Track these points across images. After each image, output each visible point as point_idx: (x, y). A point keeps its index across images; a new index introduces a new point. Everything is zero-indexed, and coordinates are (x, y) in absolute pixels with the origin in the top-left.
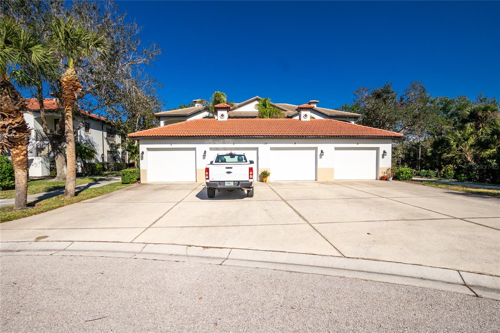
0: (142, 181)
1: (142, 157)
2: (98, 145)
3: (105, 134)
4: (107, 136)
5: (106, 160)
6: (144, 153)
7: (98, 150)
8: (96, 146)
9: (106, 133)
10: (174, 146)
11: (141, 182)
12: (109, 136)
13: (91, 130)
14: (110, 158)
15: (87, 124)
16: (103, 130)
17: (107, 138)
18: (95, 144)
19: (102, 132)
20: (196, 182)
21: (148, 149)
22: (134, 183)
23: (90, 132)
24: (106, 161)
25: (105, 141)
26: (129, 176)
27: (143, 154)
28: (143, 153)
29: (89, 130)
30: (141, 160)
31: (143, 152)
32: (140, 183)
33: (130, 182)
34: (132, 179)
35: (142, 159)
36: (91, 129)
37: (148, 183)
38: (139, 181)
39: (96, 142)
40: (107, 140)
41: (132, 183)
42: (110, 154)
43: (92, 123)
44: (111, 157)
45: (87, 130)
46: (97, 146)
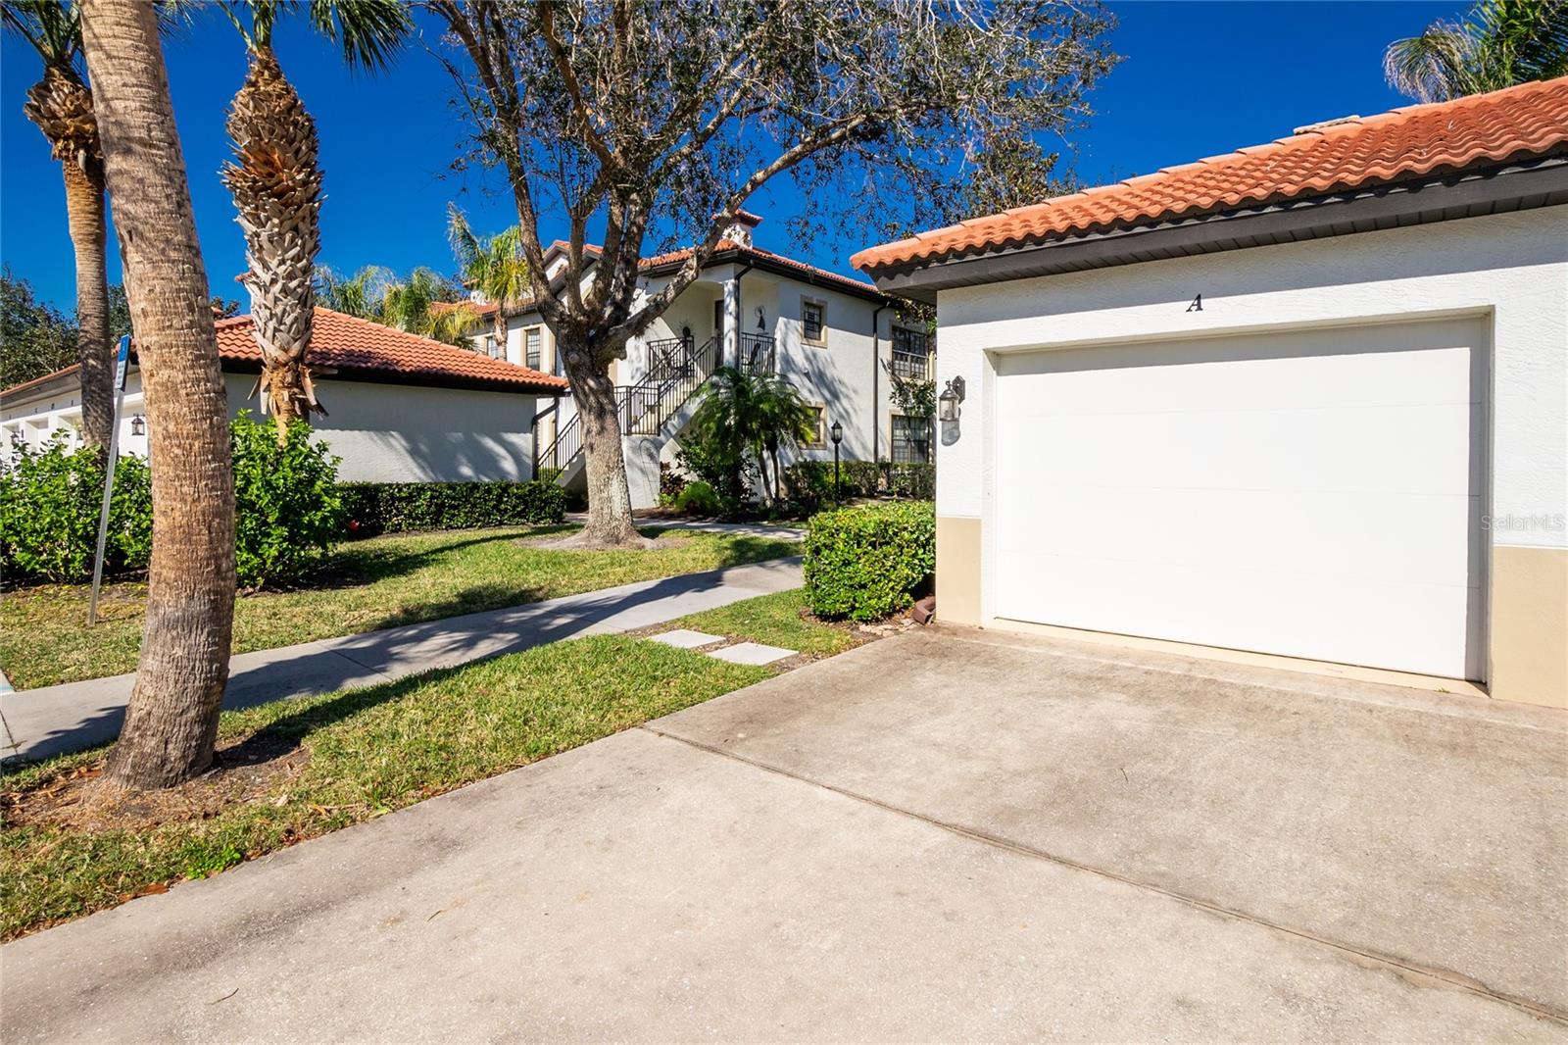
0: (947, 604)
1: (953, 419)
2: (855, 392)
3: (886, 348)
4: (896, 355)
5: (885, 453)
6: (967, 387)
7: (855, 410)
8: (847, 396)
9: (890, 343)
10: (1226, 313)
11: (942, 614)
12: (903, 357)
13: (828, 333)
14: (903, 444)
15: (811, 311)
16: (875, 331)
17: (892, 365)
18: (844, 390)
19: (871, 340)
20: (1482, 684)
21: (1001, 360)
22: (878, 621)
23: (823, 339)
24: (884, 457)
25: (885, 377)
26: (846, 563)
27: (962, 399)
28: (958, 388)
29: (820, 332)
30: (945, 444)
31: (958, 380)
32: (925, 621)
33: (853, 608)
34: (863, 586)
35: (953, 437)
36: (829, 329)
37: (988, 623)
38: (921, 605)
39: (846, 381)
40: (893, 373)
41: (866, 622)
42: (904, 428)
43: (833, 303)
44: (908, 440)
45: (811, 333)
46: (852, 395)
